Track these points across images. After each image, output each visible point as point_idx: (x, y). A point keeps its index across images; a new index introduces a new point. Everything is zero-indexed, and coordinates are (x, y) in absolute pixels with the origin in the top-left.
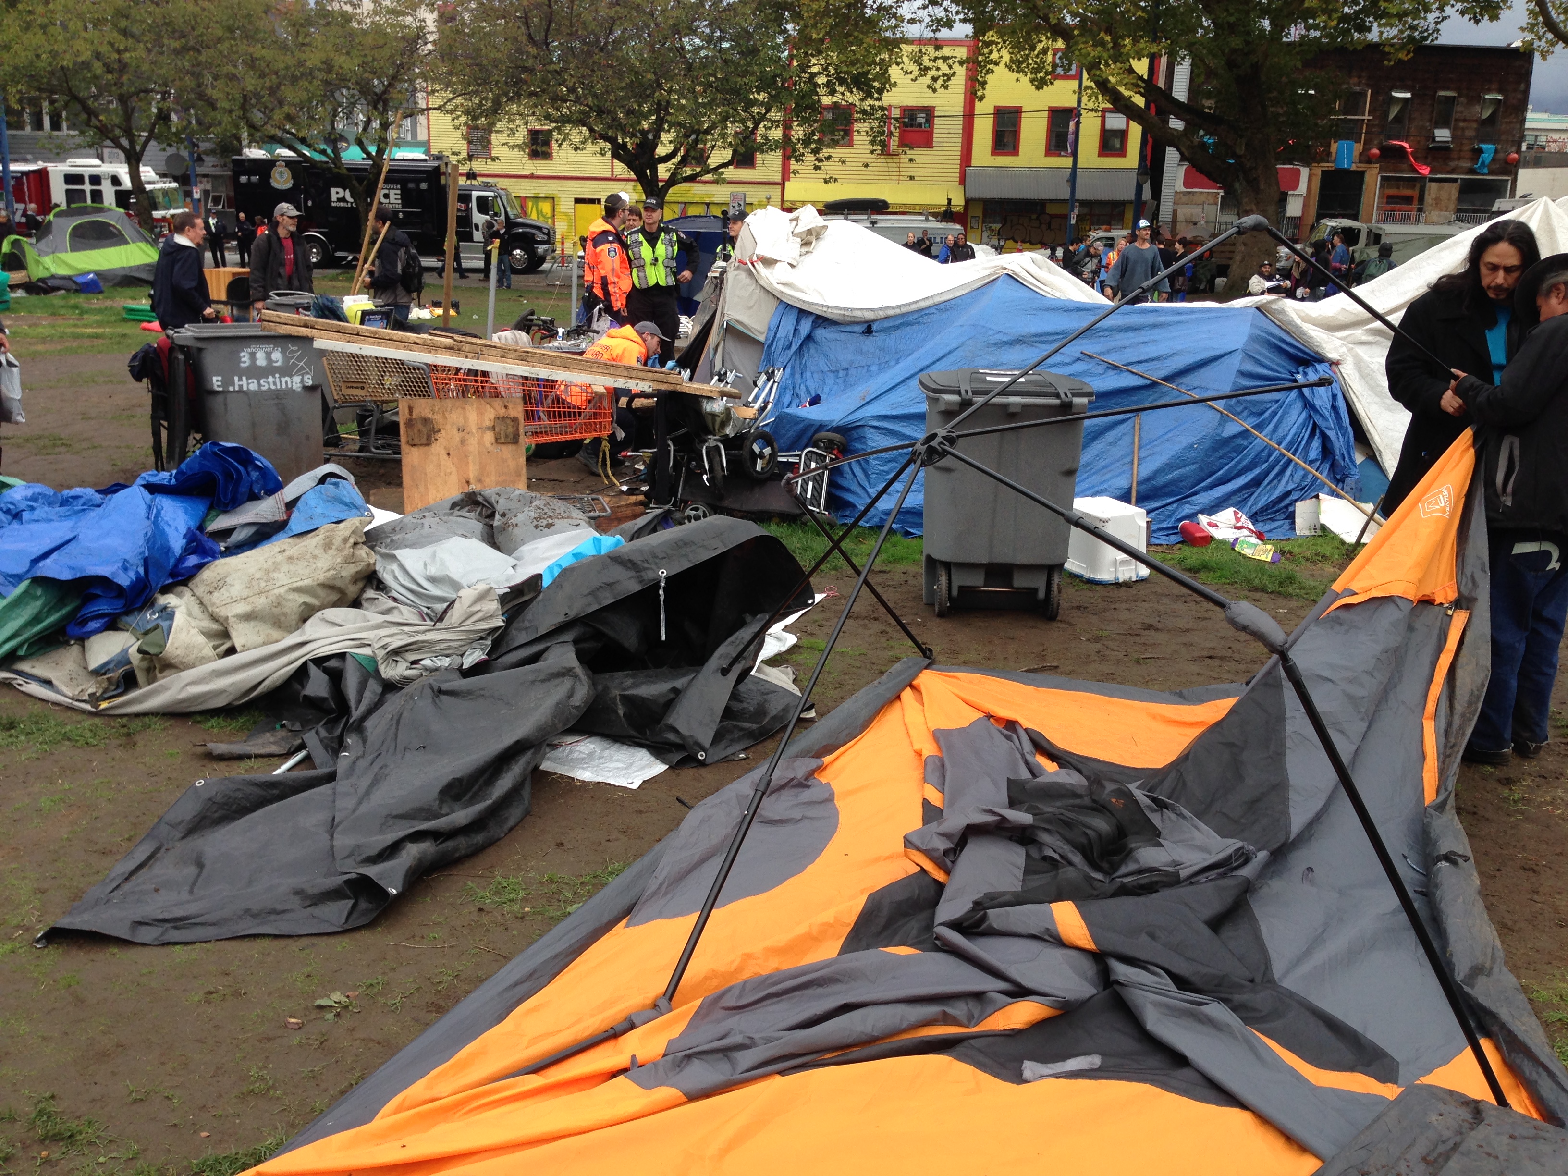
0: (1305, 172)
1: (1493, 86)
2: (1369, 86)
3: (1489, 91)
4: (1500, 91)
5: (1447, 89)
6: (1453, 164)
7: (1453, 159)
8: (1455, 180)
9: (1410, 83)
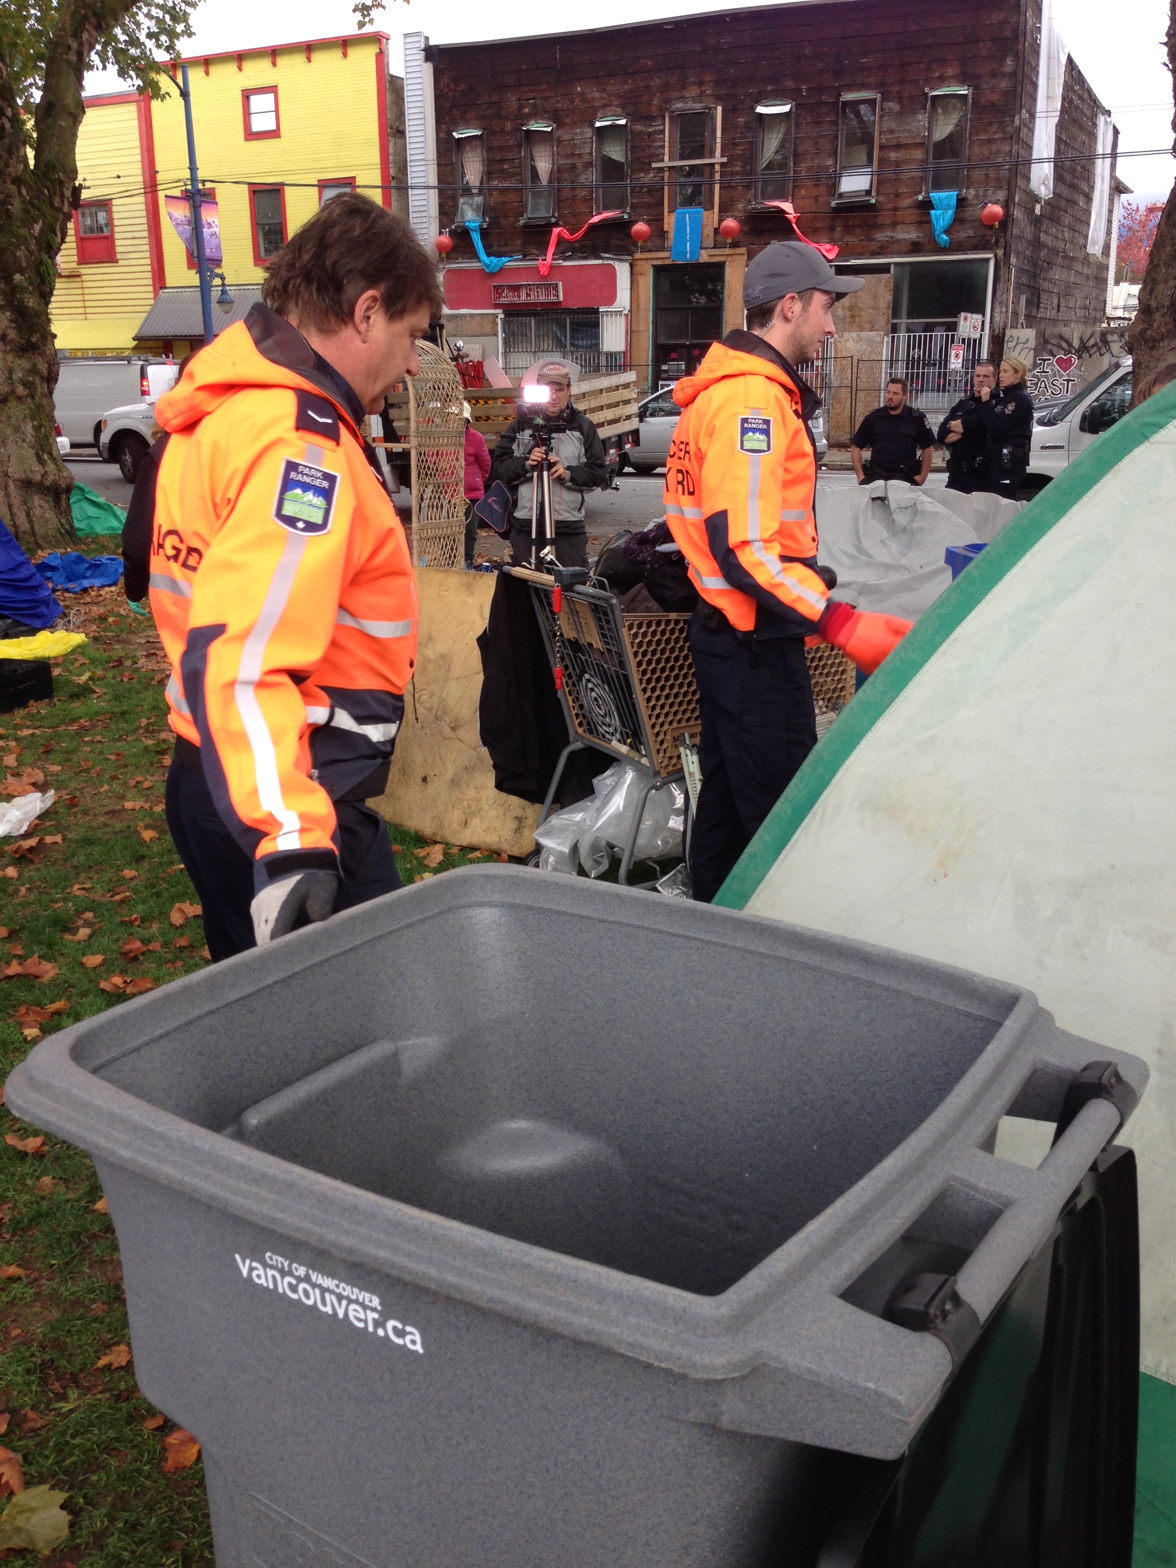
0: (622, 270)
1: (950, 72)
2: (719, 99)
3: (942, 80)
4: (963, 78)
5: (862, 86)
6: (881, 236)
7: (880, 227)
8: (884, 269)
9: (790, 84)
